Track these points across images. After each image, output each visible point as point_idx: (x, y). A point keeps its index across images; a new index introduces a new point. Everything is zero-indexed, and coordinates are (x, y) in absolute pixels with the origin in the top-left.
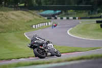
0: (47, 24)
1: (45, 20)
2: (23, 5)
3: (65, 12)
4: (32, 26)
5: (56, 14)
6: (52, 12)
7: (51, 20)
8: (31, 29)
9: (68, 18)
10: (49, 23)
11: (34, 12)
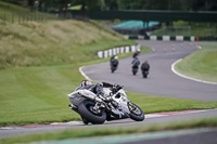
0: (127, 48)
1: (124, 40)
2: (78, 8)
3: (168, 24)
4: (96, 54)
5: (149, 29)
6: (139, 24)
7: (136, 41)
8: (93, 59)
9: (173, 39)
10: (133, 48)
11: (102, 23)
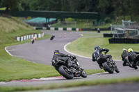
0: (36, 35)
1: (33, 30)
2: (4, 9)
3: (62, 20)
4: (16, 39)
5: (49, 23)
6: (43, 20)
7: (42, 31)
8: (14, 42)
9: (65, 29)
10: (39, 35)
11: (19, 19)
